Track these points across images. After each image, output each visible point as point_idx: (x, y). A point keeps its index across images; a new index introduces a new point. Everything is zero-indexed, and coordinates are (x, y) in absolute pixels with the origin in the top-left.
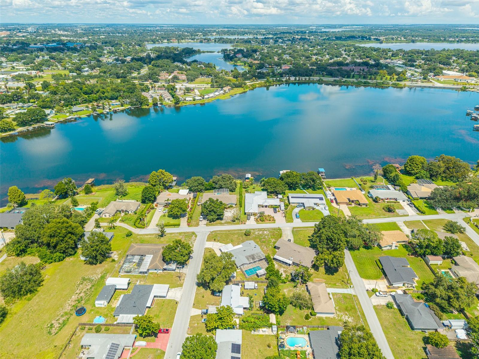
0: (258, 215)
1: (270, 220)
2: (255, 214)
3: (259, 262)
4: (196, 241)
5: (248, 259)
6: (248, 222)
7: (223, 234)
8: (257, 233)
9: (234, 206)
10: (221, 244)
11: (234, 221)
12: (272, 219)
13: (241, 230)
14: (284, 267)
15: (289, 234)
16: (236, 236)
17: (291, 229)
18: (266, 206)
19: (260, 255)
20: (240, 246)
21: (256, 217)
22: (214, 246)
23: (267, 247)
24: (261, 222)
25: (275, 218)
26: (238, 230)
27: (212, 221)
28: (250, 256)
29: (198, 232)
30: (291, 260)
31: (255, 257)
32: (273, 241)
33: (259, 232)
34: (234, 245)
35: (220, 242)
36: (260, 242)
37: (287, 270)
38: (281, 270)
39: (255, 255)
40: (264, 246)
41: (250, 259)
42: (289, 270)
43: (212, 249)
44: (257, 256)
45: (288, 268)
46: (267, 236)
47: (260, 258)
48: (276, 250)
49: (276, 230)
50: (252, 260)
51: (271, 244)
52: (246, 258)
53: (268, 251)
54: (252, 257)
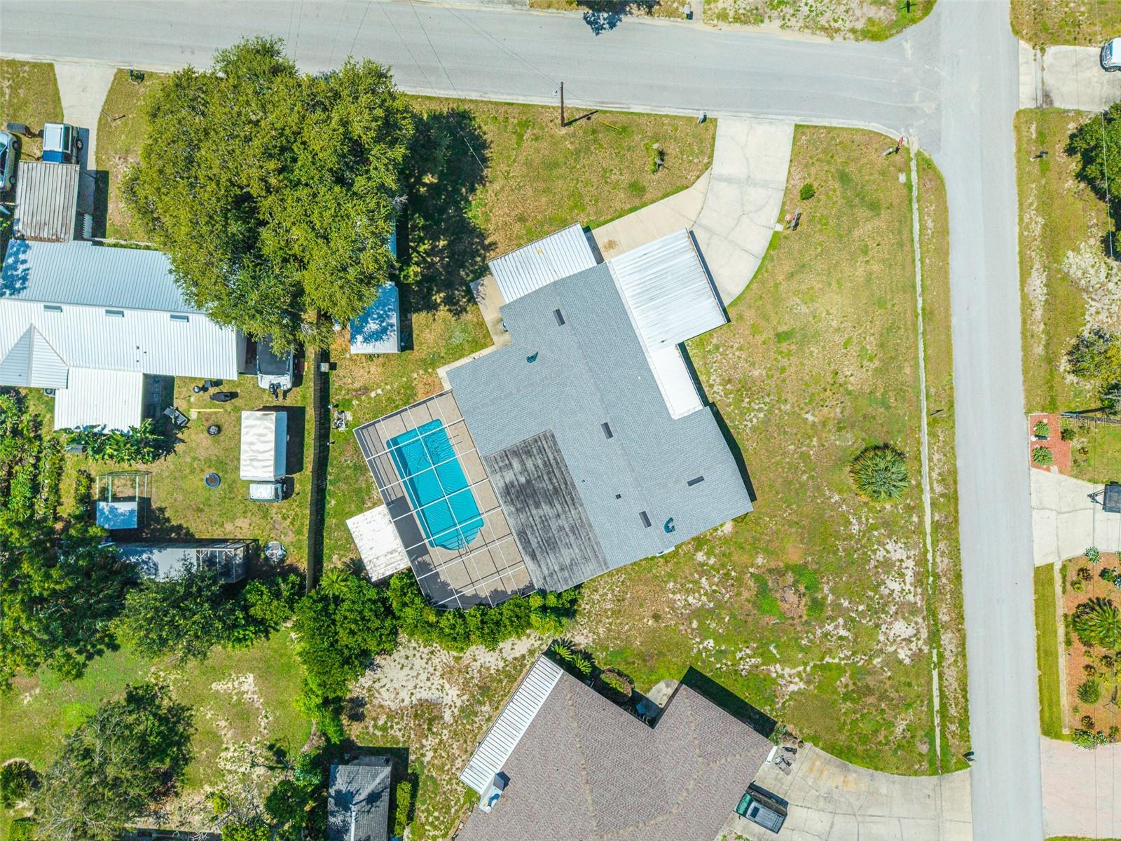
1: (1088, 693)
5: (524, 450)
8: (894, 551)
13: (944, 417)
14: (468, 711)
15: (881, 829)
16: (857, 374)
19: (568, 554)
22: (728, 193)
23: (700, 613)
24: (1063, 607)
28: (552, 467)
31: (541, 512)
32: (782, 676)
33: (902, 575)
34: (740, 349)
35: (776, 242)
36: (770, 571)
37: (445, 731)
38: (447, 686)
39: (565, 512)
40: (714, 591)
41: (525, 469)
42: (441, 741)
43: (691, 177)
44: (554, 527)
45: (465, 742)
46: (841, 638)
47: (534, 545)
48: (662, 685)
49: (943, 727)
50: (512, 483)
51: (739, 655)
52: (528, 436)
53: (656, 617)
54: (537, 485)
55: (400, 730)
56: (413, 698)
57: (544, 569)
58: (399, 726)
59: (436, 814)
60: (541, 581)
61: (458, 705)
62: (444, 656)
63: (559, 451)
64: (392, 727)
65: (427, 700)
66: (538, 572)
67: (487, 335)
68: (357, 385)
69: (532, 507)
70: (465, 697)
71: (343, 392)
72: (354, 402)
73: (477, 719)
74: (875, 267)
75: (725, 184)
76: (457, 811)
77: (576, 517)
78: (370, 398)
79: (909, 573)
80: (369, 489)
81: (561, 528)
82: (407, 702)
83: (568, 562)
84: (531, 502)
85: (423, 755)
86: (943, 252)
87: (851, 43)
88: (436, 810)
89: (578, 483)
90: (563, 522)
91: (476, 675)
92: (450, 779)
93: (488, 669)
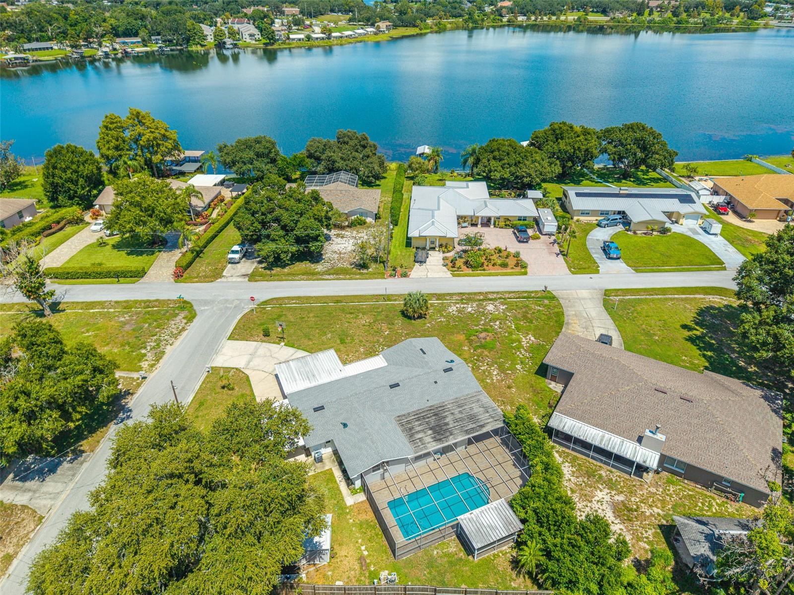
0: (459, 248)
1: (504, 265)
2: (444, 244)
3: (472, 449)
4: (181, 338)
5: (410, 433)
6: (417, 271)
7: (311, 310)
8: (453, 309)
9: (369, 220)
10: (291, 350)
11: (364, 266)
12: (511, 261)
13: (387, 297)
14: (610, 485)
15: (593, 314)
16: (365, 320)
17: (599, 296)
18: (487, 222)
19: (477, 409)
20: (377, 362)
21: (451, 255)
22: (255, 362)
23: (502, 370)
24: (470, 271)
25: (522, 257)
26: (377, 297)
27: (276, 262)
28: (420, 416)
29: (206, 303)
30: (655, 445)
31: (451, 422)
32: (528, 343)
33: (464, 307)
34: (348, 355)
35: (290, 345)
36: (471, 345)
37: (633, 499)
38: (596, 498)
39: (449, 411)
40: (488, 364)
41: (423, 431)
42: (642, 502)
43: (242, 375)
44: (460, 416)
45: (634, 486)
46: (500, 323)
47: (474, 426)
48: (550, 386)
49: (533, 298)
50: (432, 438)
51: (521, 356)
52: (399, 429)
53: (509, 387)
54: (433, 424)
55: (646, 532)
56: (616, 522)
57: (489, 421)
58: (644, 532)
59: (700, 504)
60: (498, 422)
61: (609, 491)
63: (409, 414)
64: (647, 538)
65: (614, 512)
66: (492, 424)
67: (324, 473)
68: (357, 567)
69: (448, 427)
70: (600, 486)
71: (363, 578)
72: (372, 569)
73: (614, 479)
74: (311, 315)
75: (251, 363)
76: (689, 490)
77: (452, 405)
78: (369, 555)
79: (462, 306)
81: (460, 412)
82: (622, 527)
83: (481, 409)
84: (445, 428)
85: (659, 514)
86: (309, 298)
87: (192, 324)
88: (696, 506)
89: (429, 404)
90: (456, 411)
91: (580, 479)
92: (667, 495)
93: (573, 472)
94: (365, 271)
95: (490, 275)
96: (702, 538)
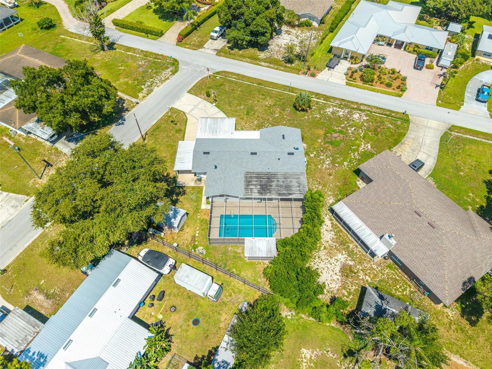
0: (365, 62)
1: (389, 85)
2: (354, 57)
3: (282, 204)
4: (164, 84)
5: (248, 183)
6: (324, 75)
7: (240, 85)
8: (329, 110)
9: (315, 24)
10: (217, 110)
11: (290, 61)
12: (396, 84)
13: (292, 89)
14: (351, 254)
15: (428, 141)
16: (269, 102)
17: (443, 128)
18: (399, 45)
19: (294, 183)
20: (255, 135)
21: (355, 66)
22: (195, 112)
23: (333, 162)
24: (360, 83)
25: (408, 82)
26: (285, 87)
28: (259, 176)
29: (187, 64)
30: (388, 244)
31: (274, 186)
32: (364, 149)
33: (338, 111)
34: (246, 124)
35: (218, 106)
36: (324, 139)
37: (358, 267)
38: (336, 258)
39: (277, 179)
40: (326, 156)
41: (255, 185)
42: (362, 270)
43: (184, 117)
44: (282, 184)
45: (365, 260)
46: (355, 130)
47: (286, 192)
48: (358, 183)
49: (392, 117)
50: (258, 191)
51: (353, 157)
52: (243, 179)
53: (330, 175)
54: (263, 183)
55: (352, 286)
56: (338, 274)
57: (297, 192)
58: (350, 286)
59: (398, 286)
60: (301, 195)
61: (347, 257)
62: (322, 253)
63: (254, 172)
64: (350, 289)
65: (341, 269)
66: (297, 195)
67: (199, 187)
68: (190, 240)
69: (271, 188)
70: (344, 252)
71: (190, 246)
72: (196, 244)
73: (355, 251)
74: (239, 89)
75: (192, 112)
76: (398, 276)
77: (281, 176)
78: (198, 237)
79: (338, 109)
80: (235, 253)
81: (283, 182)
82: (339, 278)
83: (297, 184)
84: (269, 187)
85: (367, 281)
86: (244, 76)
87: (173, 77)
88: (396, 286)
89: (269, 171)
90: (281, 181)
91: (335, 244)
92: (381, 273)
93: (333, 238)
94: (289, 65)
95: (373, 90)
96: (374, 305)
